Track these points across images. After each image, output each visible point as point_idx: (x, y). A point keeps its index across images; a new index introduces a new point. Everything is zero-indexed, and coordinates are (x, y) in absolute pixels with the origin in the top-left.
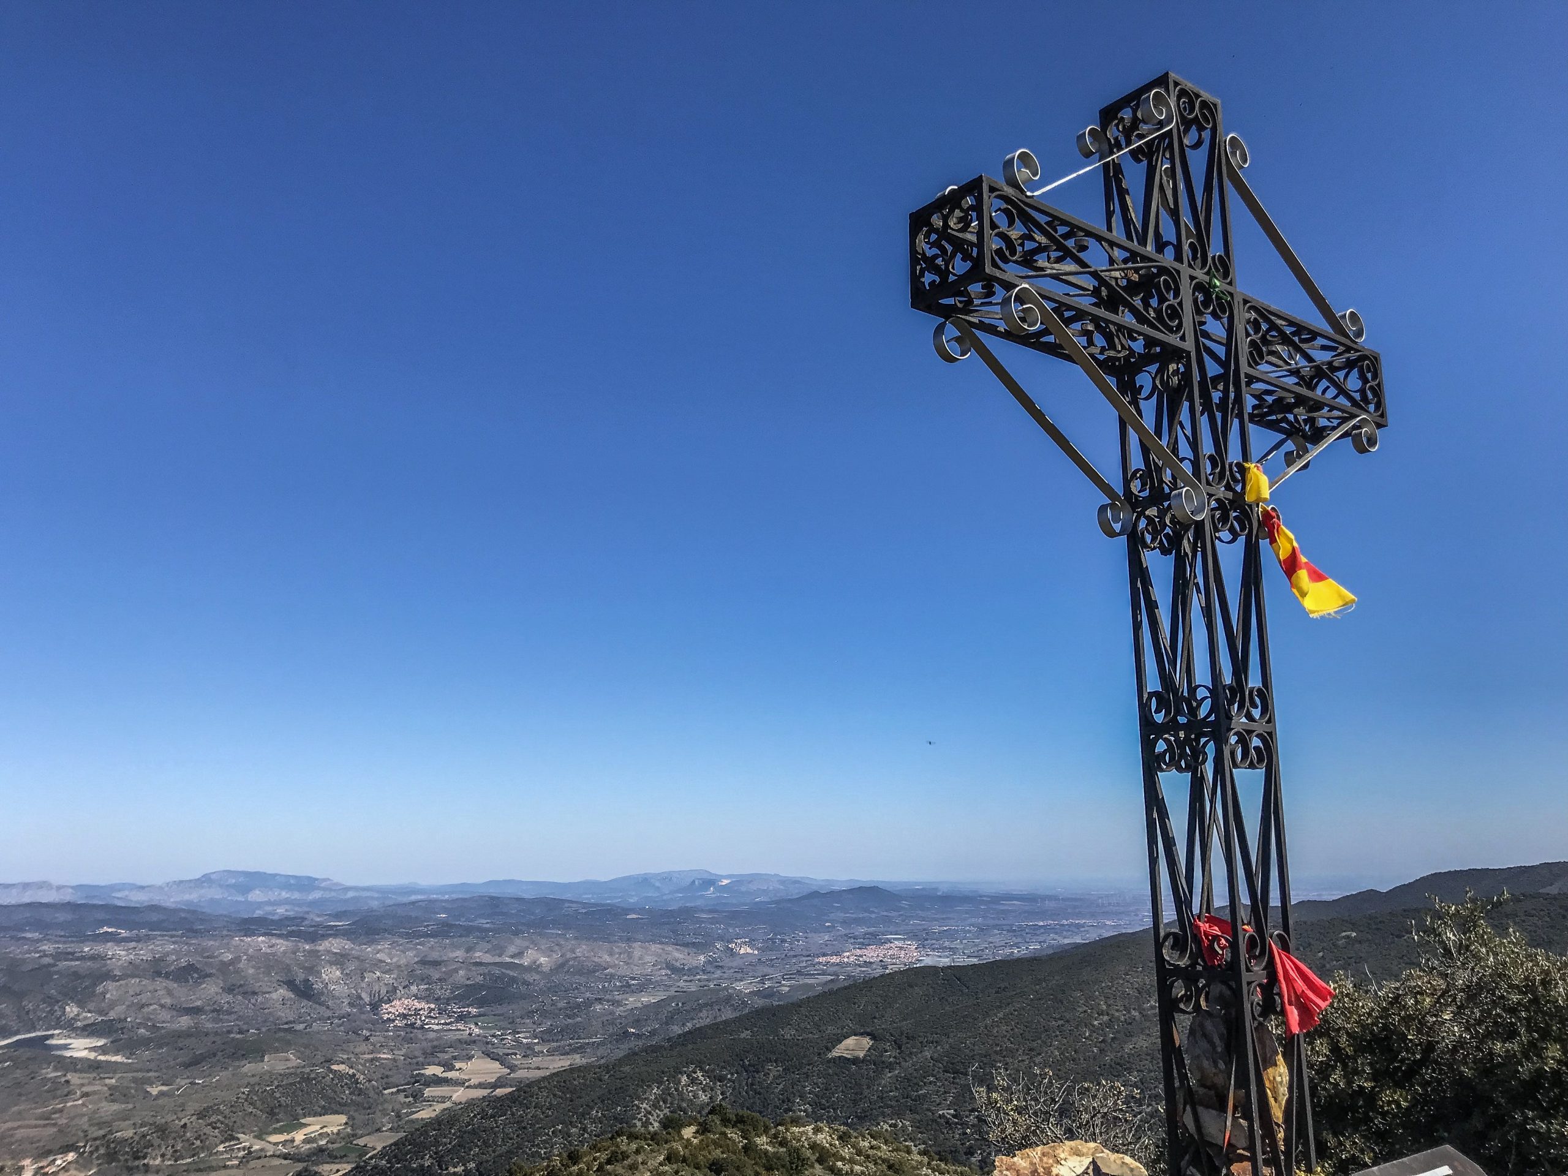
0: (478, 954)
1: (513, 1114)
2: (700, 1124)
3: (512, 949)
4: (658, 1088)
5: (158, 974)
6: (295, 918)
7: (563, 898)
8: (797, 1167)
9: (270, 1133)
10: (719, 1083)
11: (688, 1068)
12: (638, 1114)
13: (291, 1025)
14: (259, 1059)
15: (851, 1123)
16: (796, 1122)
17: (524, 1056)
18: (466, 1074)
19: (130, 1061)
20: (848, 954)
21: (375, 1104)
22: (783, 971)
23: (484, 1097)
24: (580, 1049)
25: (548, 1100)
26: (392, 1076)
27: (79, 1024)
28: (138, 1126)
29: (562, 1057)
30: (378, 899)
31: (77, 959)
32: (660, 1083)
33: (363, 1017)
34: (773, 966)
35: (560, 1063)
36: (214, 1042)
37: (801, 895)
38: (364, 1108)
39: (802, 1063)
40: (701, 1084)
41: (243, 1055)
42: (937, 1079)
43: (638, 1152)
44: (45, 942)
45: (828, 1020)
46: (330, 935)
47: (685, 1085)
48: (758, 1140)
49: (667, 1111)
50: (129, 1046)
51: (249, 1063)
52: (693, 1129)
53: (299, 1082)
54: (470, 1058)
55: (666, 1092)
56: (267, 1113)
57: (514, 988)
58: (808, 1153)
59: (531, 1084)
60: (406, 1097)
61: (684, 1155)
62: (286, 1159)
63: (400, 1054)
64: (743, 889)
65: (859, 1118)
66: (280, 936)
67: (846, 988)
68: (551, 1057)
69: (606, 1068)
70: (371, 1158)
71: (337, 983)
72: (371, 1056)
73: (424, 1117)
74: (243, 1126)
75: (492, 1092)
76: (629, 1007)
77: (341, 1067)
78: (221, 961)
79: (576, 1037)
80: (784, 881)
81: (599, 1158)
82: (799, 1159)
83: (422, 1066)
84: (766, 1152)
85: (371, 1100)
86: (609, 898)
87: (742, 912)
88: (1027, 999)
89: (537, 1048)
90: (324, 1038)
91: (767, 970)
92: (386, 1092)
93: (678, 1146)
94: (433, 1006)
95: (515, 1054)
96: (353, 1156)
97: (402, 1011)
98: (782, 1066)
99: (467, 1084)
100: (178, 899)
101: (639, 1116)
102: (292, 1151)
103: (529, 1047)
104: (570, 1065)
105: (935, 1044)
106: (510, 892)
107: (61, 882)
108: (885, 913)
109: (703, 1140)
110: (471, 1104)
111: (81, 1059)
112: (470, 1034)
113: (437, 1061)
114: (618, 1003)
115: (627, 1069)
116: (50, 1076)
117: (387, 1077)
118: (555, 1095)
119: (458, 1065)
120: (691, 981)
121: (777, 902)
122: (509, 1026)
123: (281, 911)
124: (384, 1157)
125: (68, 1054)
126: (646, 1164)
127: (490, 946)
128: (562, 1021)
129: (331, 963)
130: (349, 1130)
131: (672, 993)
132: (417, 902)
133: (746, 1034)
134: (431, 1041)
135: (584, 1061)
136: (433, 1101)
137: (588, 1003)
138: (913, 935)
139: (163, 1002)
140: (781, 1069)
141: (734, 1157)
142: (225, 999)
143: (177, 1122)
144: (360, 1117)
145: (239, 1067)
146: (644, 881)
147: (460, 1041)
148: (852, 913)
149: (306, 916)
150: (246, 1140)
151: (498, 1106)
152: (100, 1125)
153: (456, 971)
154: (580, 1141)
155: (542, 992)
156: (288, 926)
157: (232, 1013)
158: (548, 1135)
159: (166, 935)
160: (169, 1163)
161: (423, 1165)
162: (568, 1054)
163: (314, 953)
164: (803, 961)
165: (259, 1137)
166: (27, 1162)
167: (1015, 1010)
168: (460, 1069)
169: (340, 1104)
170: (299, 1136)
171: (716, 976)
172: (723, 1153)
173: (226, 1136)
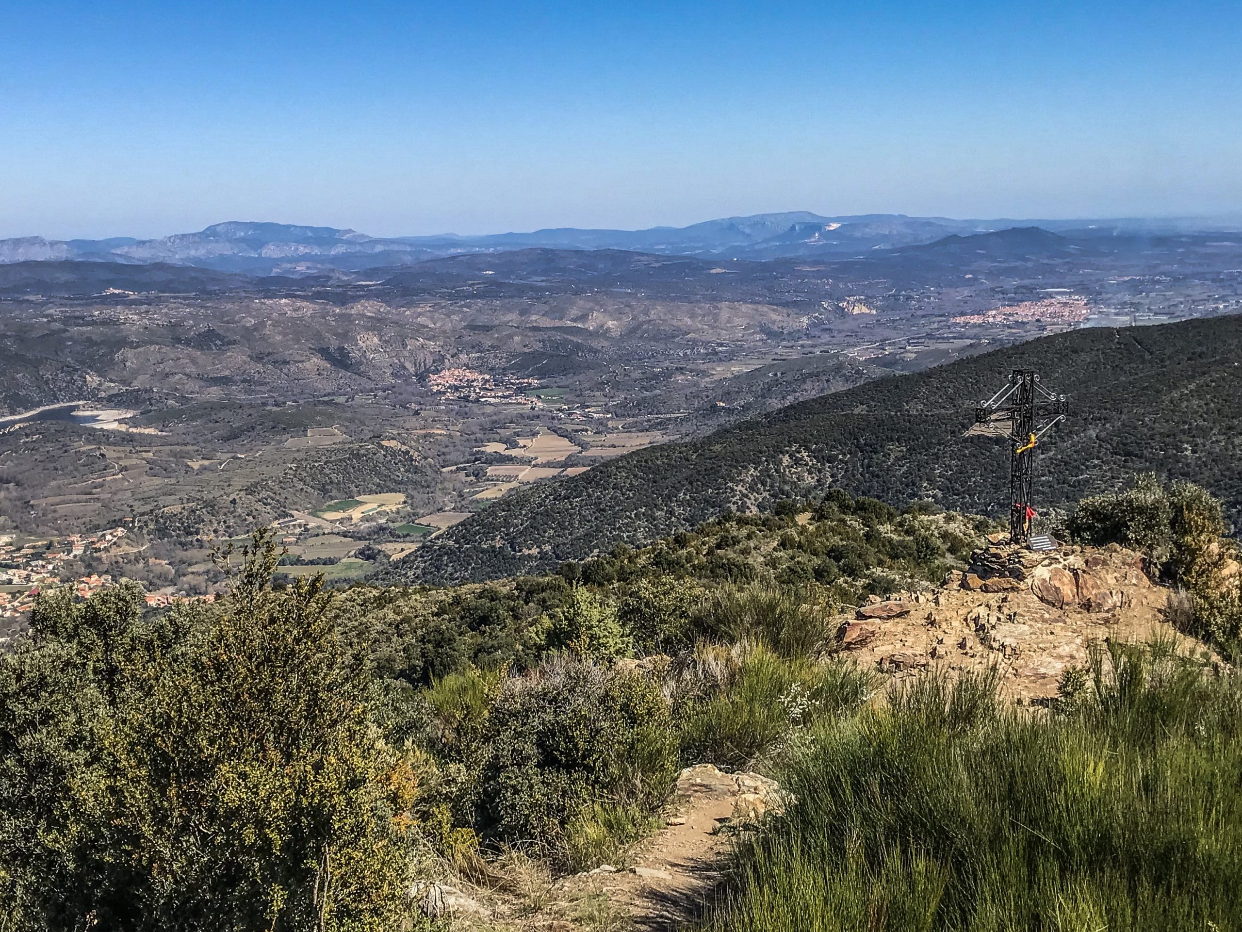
0: (534, 318)
1: (589, 496)
2: (815, 511)
3: (574, 312)
4: (755, 469)
5: (178, 340)
6: (319, 277)
7: (631, 249)
8: (925, 556)
9: (324, 511)
10: (828, 465)
11: (791, 447)
12: (733, 497)
13: (331, 398)
14: (301, 433)
15: (992, 510)
16: (924, 509)
17: (596, 433)
18: (530, 452)
19: (164, 433)
20: (994, 312)
21: (433, 484)
22: (909, 334)
23: (554, 477)
24: (661, 425)
25: (629, 481)
26: (450, 453)
27: (103, 394)
28: (185, 501)
29: (640, 434)
30: (410, 253)
31: (88, 324)
32: (757, 463)
33: (410, 389)
34: (895, 328)
35: (639, 441)
36: (250, 415)
37: (933, 241)
38: (423, 487)
39: (931, 443)
40: (806, 465)
41: (284, 429)
42: (1103, 462)
43: (749, 537)
44: (50, 305)
45: (965, 392)
46: (362, 297)
47: (787, 466)
48: (881, 528)
49: (766, 494)
50: (162, 418)
51: (291, 437)
52: (808, 515)
53: (349, 459)
54: (534, 434)
55: (766, 472)
56: (319, 489)
57: (579, 357)
58: (939, 542)
59: (607, 464)
60: (467, 475)
61: (800, 542)
62: (345, 536)
63: (456, 429)
64: (858, 234)
65: (1001, 506)
66: (304, 298)
67: (989, 354)
68: (627, 434)
69: (695, 447)
70: (437, 538)
71: (376, 351)
72: (423, 432)
73: (489, 497)
74: (295, 503)
75: (563, 471)
76: (716, 378)
77: (393, 444)
78: (244, 326)
79: (656, 410)
80: (911, 223)
81: (708, 543)
82: (927, 547)
83: (480, 442)
84: (890, 541)
85: (429, 478)
86: (686, 249)
87: (856, 263)
88: (1230, 367)
89: (610, 424)
90: (369, 411)
91: (887, 333)
92: (444, 470)
93: (793, 532)
94: (487, 377)
95: (587, 431)
96: (416, 535)
97: (452, 382)
98: (906, 446)
99: (533, 463)
100: (183, 256)
101: (734, 500)
102: (352, 529)
103: (601, 422)
104: (650, 443)
105: (1103, 421)
106: (565, 243)
107: (52, 239)
108: (1045, 261)
109: (819, 527)
110: (538, 485)
111: (113, 432)
112: (533, 408)
113: (497, 437)
114: (704, 373)
115: (717, 448)
116: (82, 449)
117: (444, 454)
118: (635, 476)
119: (521, 442)
120: (792, 347)
121: (902, 250)
122: (577, 399)
123: (301, 268)
124: (452, 537)
125: (97, 426)
126: (759, 549)
127: (547, 308)
128: (637, 394)
129: (367, 329)
130: (409, 508)
131: (768, 361)
132: (457, 257)
133: (860, 410)
134: (489, 416)
135: (666, 439)
136: (498, 480)
137: (668, 374)
138: (1082, 288)
139: (188, 371)
140: (905, 449)
141: (855, 544)
142: (254, 369)
143: (225, 497)
144: (420, 496)
145: (281, 441)
146: (732, 226)
147: (522, 416)
148: (999, 262)
149: (331, 274)
150: (301, 517)
151: (573, 486)
152: (145, 500)
153: (511, 336)
154: (667, 525)
155: (612, 361)
156: (313, 286)
157: (266, 384)
158: (631, 518)
159: (178, 298)
160: (224, 538)
161: (494, 546)
162: (647, 430)
163: (347, 318)
164: (934, 322)
165: (314, 514)
166: (75, 538)
167: (1212, 381)
168: (525, 446)
169: (395, 481)
170: (356, 514)
171: (823, 341)
172: (841, 540)
173: (279, 512)
